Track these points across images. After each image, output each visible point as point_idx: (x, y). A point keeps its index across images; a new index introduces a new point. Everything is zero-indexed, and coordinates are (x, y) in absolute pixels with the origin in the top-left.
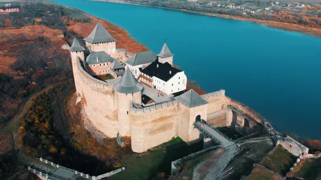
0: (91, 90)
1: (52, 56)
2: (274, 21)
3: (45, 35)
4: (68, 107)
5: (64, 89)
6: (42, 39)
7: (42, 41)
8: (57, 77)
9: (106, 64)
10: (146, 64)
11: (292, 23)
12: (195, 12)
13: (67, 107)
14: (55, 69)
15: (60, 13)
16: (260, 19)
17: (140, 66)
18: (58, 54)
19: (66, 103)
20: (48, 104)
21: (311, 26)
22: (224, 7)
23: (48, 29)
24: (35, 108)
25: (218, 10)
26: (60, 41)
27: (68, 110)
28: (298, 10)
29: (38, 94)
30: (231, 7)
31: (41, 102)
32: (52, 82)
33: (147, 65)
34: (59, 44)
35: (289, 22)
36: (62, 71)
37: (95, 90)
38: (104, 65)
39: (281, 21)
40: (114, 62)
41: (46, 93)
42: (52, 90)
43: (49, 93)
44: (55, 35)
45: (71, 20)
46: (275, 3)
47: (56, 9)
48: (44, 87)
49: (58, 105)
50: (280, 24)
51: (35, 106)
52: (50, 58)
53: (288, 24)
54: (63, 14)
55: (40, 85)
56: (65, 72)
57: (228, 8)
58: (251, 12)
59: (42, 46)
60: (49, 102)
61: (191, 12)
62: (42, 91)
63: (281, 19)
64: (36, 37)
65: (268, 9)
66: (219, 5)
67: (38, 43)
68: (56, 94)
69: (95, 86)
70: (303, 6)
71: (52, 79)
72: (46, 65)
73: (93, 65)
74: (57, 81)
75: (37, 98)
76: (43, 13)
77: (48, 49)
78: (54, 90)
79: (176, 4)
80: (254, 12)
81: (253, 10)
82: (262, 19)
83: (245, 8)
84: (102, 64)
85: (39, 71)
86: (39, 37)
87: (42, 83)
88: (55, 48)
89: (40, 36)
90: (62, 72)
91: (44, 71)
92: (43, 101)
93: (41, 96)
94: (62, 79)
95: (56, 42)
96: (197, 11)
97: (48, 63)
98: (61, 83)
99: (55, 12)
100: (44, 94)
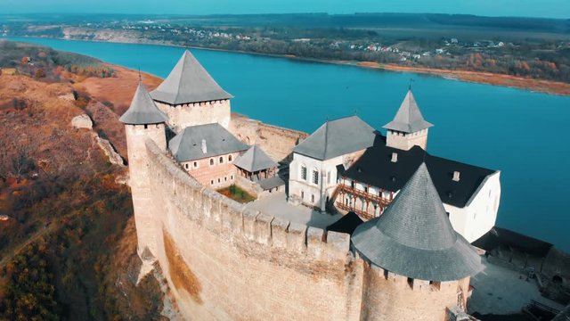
0: (235, 255)
1: (49, 145)
2: (465, 70)
3: (29, 95)
4: (110, 289)
5: (86, 230)
6: (21, 105)
7: (22, 109)
8: (64, 196)
9: (225, 158)
10: (353, 155)
11: (498, 73)
12: (312, 59)
13: (106, 287)
14: (56, 177)
15: (51, 61)
16: (436, 68)
17: (340, 160)
18: (62, 139)
19: (103, 276)
20: (49, 281)
21: (535, 78)
22: (362, 50)
23: (35, 83)
24: (14, 306)
25: (354, 54)
26: (66, 109)
27: (113, 302)
28: (493, 52)
29: (16, 252)
30: (375, 48)
31: (30, 278)
32: (52, 213)
33: (356, 155)
34: (64, 115)
35: (491, 72)
36: (75, 180)
37: (262, 257)
38: (221, 160)
39: (476, 70)
40: (250, 152)
41: (41, 248)
42: (55, 238)
43: (47, 247)
44: (52, 94)
45: (76, 73)
46: (450, 42)
47: (42, 55)
48: (33, 229)
49: (81, 284)
50: (477, 75)
51: (11, 297)
52: (42, 148)
53: (491, 74)
54: (56, 62)
55: (23, 222)
56: (82, 183)
57: (370, 51)
58: (415, 56)
59: (23, 121)
60: (51, 276)
61: (304, 58)
62: (29, 242)
63: (475, 65)
64: (7, 101)
65: (441, 51)
66: (352, 47)
67: (12, 114)
68: (67, 246)
69: (263, 240)
70: (501, 44)
71: (52, 205)
72: (33, 167)
73: (191, 165)
74: (67, 209)
75: (17, 264)
76: (15, 61)
77: (37, 126)
78: (60, 237)
79: (273, 46)
80: (419, 57)
81: (417, 53)
82: (440, 68)
83: (401, 50)
84: (216, 160)
85: (15, 185)
86: (15, 101)
87: (27, 215)
88: (54, 125)
89: (18, 97)
90: (77, 184)
91: (31, 183)
92: (35, 272)
93: (28, 258)
94: (78, 201)
95: (57, 110)
96: (314, 57)
97: (39, 162)
98: (75, 212)
99: (41, 59)
100: (35, 250)
